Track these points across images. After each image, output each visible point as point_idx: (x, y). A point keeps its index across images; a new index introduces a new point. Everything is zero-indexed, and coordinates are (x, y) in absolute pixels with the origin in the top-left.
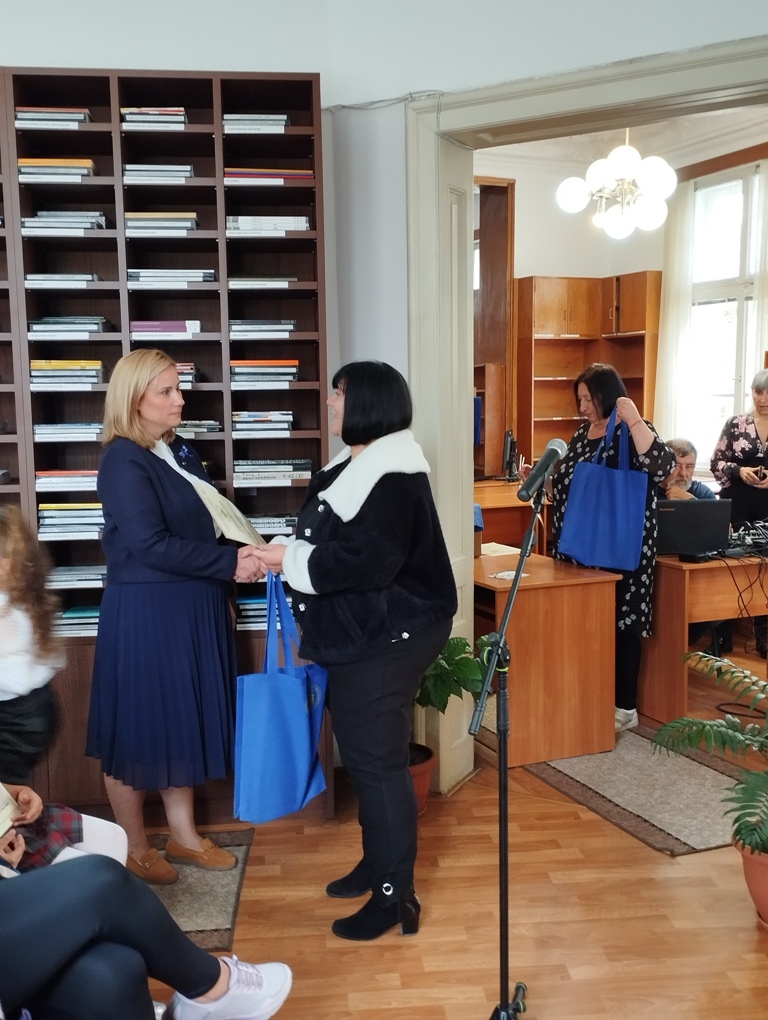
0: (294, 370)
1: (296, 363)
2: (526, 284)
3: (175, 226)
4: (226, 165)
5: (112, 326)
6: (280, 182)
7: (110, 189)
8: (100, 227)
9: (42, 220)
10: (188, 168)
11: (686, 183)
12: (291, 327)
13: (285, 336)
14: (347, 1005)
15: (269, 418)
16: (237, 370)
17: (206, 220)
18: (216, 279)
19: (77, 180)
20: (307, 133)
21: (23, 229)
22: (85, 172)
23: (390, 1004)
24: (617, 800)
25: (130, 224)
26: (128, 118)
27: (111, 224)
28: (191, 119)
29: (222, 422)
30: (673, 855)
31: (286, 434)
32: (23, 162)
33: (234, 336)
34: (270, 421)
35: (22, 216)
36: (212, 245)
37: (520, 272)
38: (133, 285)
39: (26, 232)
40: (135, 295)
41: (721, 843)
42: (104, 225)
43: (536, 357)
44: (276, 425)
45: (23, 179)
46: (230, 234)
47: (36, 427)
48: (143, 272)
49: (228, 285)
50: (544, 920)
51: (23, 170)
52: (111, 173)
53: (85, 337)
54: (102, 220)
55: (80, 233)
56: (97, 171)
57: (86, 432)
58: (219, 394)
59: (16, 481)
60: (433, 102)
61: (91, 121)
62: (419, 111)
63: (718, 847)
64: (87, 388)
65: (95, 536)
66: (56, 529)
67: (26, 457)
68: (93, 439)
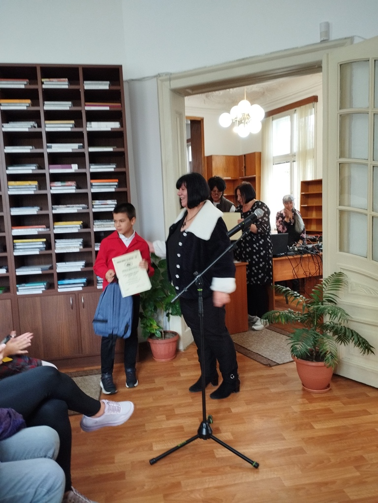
0: (116, 184)
1: (117, 180)
2: (210, 158)
3: (66, 126)
4: (86, 101)
5: (41, 167)
6: (107, 108)
7: (38, 112)
8: (35, 127)
9: (11, 125)
10: (70, 103)
12: (115, 166)
13: (112, 170)
16: (93, 184)
17: (79, 124)
19: (25, 108)
20: (118, 89)
21: (3, 128)
22: (28, 105)
25: (47, 126)
26: (45, 83)
27: (39, 126)
28: (70, 83)
29: (88, 205)
30: (270, 366)
32: (2, 101)
33: (92, 170)
34: (108, 204)
35: (3, 123)
36: (81, 134)
37: (207, 153)
38: (49, 150)
39: (4, 130)
40: (50, 155)
41: (288, 361)
42: (37, 127)
44: (110, 205)
45: (2, 108)
46: (89, 129)
47: (11, 209)
48: (54, 145)
49: (88, 150)
51: (2, 104)
52: (38, 105)
53: (30, 172)
54: (36, 125)
55: (27, 130)
56: (33, 105)
57: (33, 211)
58: (86, 194)
59: (4, 232)
60: (168, 77)
61: (30, 84)
62: (162, 81)
63: (288, 363)
64: (32, 192)
65: (37, 253)
66: (21, 250)
67: (8, 222)
68: (35, 213)
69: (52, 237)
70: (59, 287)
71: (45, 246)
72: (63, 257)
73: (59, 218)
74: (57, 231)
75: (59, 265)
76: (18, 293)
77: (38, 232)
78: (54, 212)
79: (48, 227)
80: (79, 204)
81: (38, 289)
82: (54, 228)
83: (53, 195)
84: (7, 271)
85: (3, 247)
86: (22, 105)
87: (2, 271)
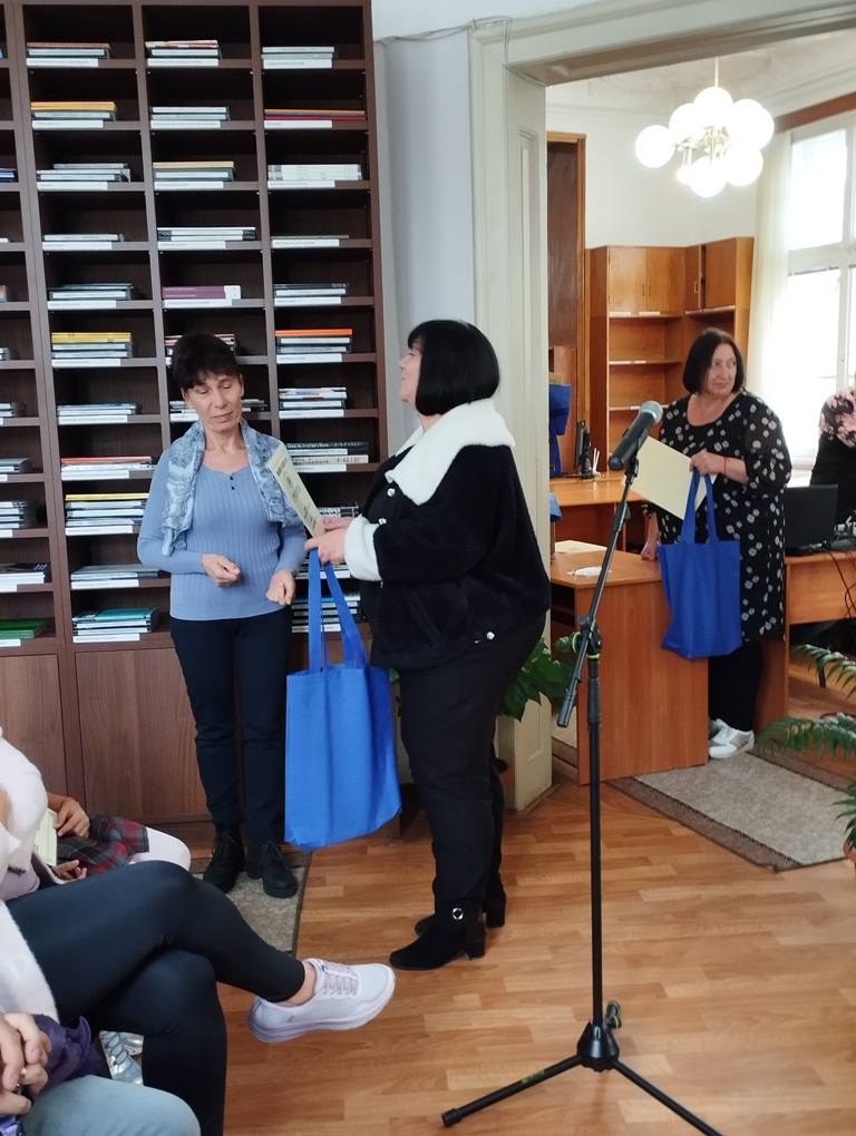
0: (347, 340)
1: (350, 332)
2: (600, 255)
3: (209, 177)
4: (266, 106)
5: (141, 292)
6: (327, 124)
7: (136, 135)
8: (124, 179)
9: (59, 172)
10: (224, 110)
11: (781, 135)
12: (343, 291)
13: (337, 301)
14: (424, 1027)
15: (321, 395)
16: (283, 341)
17: (244, 171)
18: (257, 236)
19: (99, 125)
20: (356, 67)
21: (39, 183)
22: (107, 116)
23: (470, 1025)
24: (712, 815)
25: (159, 175)
26: (154, 52)
27: (138, 176)
28: (224, 54)
29: (267, 402)
30: (777, 870)
31: (340, 413)
32: (37, 105)
33: (279, 302)
34: (320, 399)
35: (39, 167)
36: (252, 198)
37: (592, 240)
38: (164, 246)
39: (42, 186)
40: (166, 257)
41: (829, 857)
42: (129, 177)
43: (611, 338)
44: (328, 403)
45: (37, 125)
46: (272, 185)
47: (60, 408)
48: (175, 231)
49: (271, 244)
50: (637, 938)
51: (37, 115)
52: (136, 118)
53: (112, 305)
54: (127, 173)
55: (104, 187)
56: (120, 115)
57: (118, 414)
58: (263, 369)
59: (40, 470)
60: (500, 30)
61: (112, 57)
62: (484, 41)
63: (826, 862)
64: (117, 363)
65: (129, 530)
66: (85, 523)
67: (50, 443)
68: (124, 420)
76: (76, 639)
77: (131, 473)
78: (175, 418)
81: (127, 629)
84: (48, 579)
85: (36, 514)
86: (92, 116)
87: (35, 579)
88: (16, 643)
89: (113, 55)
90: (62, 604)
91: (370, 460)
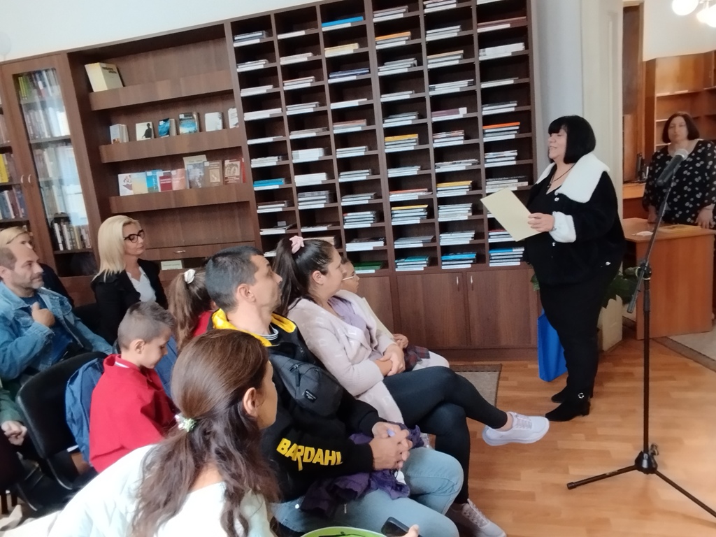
0: (517, 128)
1: (519, 123)
2: (652, 63)
3: (451, 59)
6: (508, 26)
7: (419, 45)
9: (386, 67)
10: (459, 27)
12: (515, 105)
13: (512, 110)
15: (505, 155)
16: (487, 131)
17: (469, 53)
18: (474, 84)
19: (404, 43)
21: (379, 73)
22: (407, 38)
25: (430, 61)
26: (427, 6)
27: (420, 63)
29: (479, 160)
31: (514, 163)
32: (378, 39)
33: (485, 113)
34: (505, 157)
35: (379, 66)
36: (472, 66)
37: (646, 57)
38: (432, 93)
40: (434, 98)
42: (416, 64)
43: (657, 107)
44: (508, 158)
45: (377, 48)
46: (481, 58)
47: (389, 170)
48: (437, 86)
49: (481, 86)
51: (378, 43)
52: (419, 37)
53: (410, 123)
54: (416, 62)
55: (406, 70)
56: (413, 37)
57: (412, 171)
58: (477, 145)
59: (381, 197)
64: (412, 148)
65: (418, 222)
66: (400, 219)
67: (385, 185)
68: (416, 173)
69: (435, 202)
70: (443, 263)
71: (426, 213)
72: (447, 227)
73: (443, 178)
74: (441, 195)
75: (443, 236)
76: (397, 270)
77: (419, 196)
78: (438, 171)
79: (430, 190)
80: (468, 159)
81: (418, 265)
82: (437, 191)
83: (437, 150)
84: (385, 244)
85: (380, 217)
86: (400, 40)
87: (380, 244)
88: (373, 271)
89: (409, 11)
90: (391, 255)
91: (529, 184)
